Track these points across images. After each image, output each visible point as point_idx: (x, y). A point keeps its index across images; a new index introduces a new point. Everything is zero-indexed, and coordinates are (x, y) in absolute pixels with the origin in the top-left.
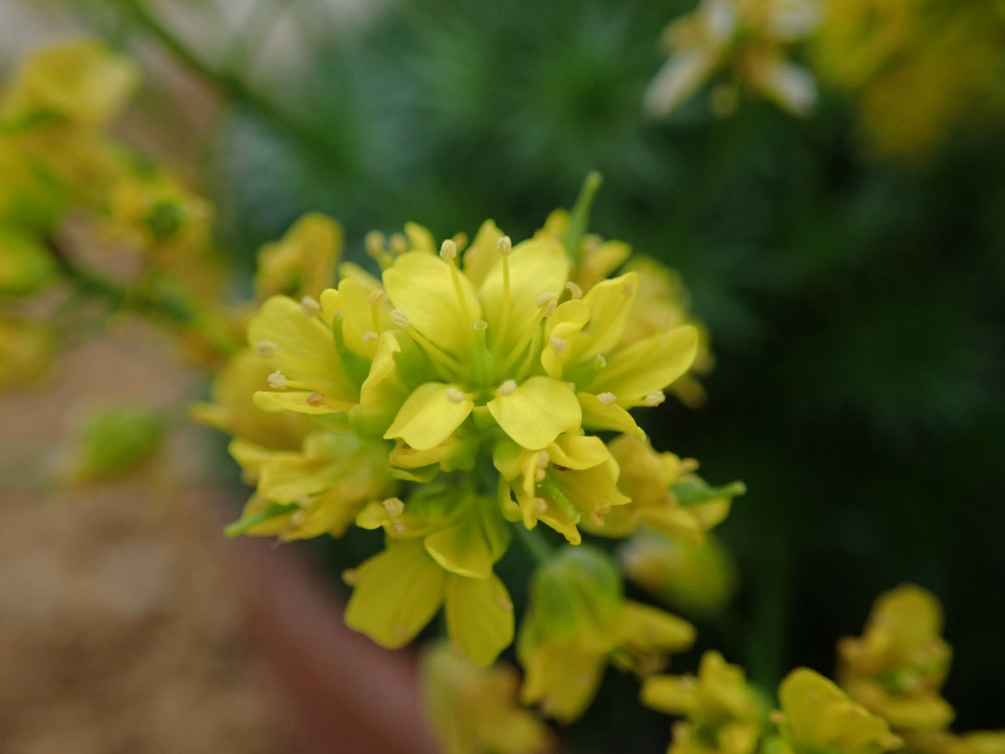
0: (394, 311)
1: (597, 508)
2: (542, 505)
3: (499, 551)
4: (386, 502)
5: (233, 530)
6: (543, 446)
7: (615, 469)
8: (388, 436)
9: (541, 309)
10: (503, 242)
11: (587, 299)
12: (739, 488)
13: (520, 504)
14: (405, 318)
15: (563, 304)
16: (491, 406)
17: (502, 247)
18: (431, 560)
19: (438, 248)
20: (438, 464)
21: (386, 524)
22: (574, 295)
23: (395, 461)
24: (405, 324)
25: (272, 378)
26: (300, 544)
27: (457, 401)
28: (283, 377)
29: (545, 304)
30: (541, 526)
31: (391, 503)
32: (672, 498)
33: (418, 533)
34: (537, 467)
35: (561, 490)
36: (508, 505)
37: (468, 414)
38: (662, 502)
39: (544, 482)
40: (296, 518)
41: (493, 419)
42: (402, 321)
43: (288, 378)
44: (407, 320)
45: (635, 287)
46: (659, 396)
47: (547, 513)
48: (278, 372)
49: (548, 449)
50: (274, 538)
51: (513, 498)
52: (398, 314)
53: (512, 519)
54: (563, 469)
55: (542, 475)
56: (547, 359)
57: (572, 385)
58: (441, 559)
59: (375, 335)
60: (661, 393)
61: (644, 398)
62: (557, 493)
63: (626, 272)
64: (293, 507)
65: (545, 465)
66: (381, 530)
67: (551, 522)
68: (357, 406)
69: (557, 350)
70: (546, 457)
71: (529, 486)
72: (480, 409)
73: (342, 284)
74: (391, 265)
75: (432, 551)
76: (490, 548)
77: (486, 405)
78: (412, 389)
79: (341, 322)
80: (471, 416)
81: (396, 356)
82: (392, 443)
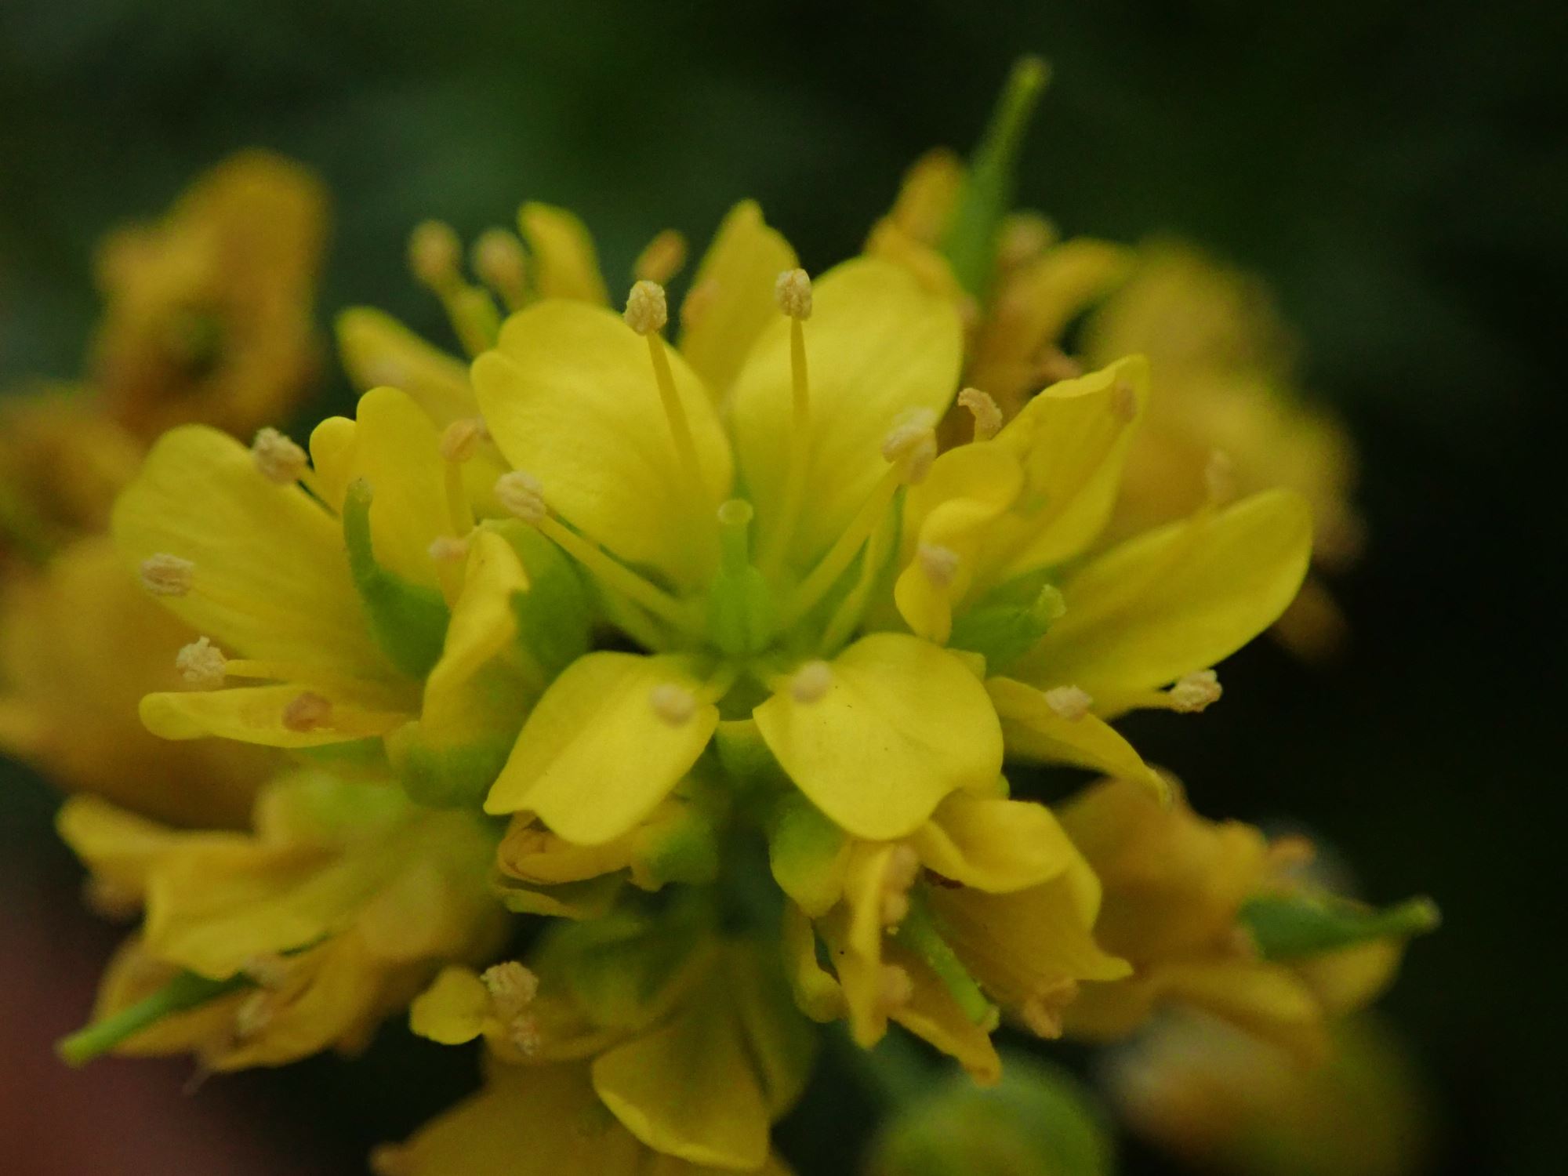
0: (506, 478)
1: (1043, 989)
2: (899, 982)
3: (786, 1087)
4: (492, 973)
5: (78, 1046)
6: (902, 828)
7: (1088, 890)
8: (494, 805)
9: (894, 462)
10: (791, 283)
11: (1013, 435)
12: (1422, 913)
13: (842, 982)
14: (534, 494)
15: (947, 455)
16: (762, 716)
17: (787, 298)
18: (609, 1119)
19: (618, 303)
20: (627, 871)
21: (490, 1029)
22: (979, 425)
23: (513, 865)
24: (535, 510)
25: (189, 654)
26: (257, 1077)
27: (674, 719)
28: (215, 652)
29: (903, 454)
30: (898, 1033)
31: (504, 978)
32: (1243, 936)
33: (577, 1048)
34: (887, 887)
35: (950, 942)
36: (812, 980)
37: (705, 741)
38: (1218, 950)
39: (904, 926)
40: (250, 1013)
41: (769, 753)
42: (527, 505)
43: (230, 654)
44: (542, 500)
45: (1142, 391)
46: (1206, 685)
47: (911, 1005)
48: (204, 641)
49: (913, 840)
50: (184, 1062)
51: (826, 963)
52: (518, 485)
53: (821, 1016)
54: (955, 885)
55: (898, 907)
56: (908, 594)
57: (978, 659)
58: (637, 1120)
59: (457, 545)
60: (1212, 676)
61: (1168, 688)
62: (938, 952)
63: (1114, 359)
64: (241, 984)
65: (907, 880)
66: (477, 1045)
67: (924, 1026)
68: (412, 725)
69: (938, 576)
70: (909, 859)
71: (864, 936)
72: (734, 731)
73: (364, 404)
74: (493, 342)
75: (612, 1100)
76: (763, 1083)
77: (747, 715)
78: (552, 670)
79: (367, 504)
80: (713, 746)
81: (516, 600)
82: (502, 823)
